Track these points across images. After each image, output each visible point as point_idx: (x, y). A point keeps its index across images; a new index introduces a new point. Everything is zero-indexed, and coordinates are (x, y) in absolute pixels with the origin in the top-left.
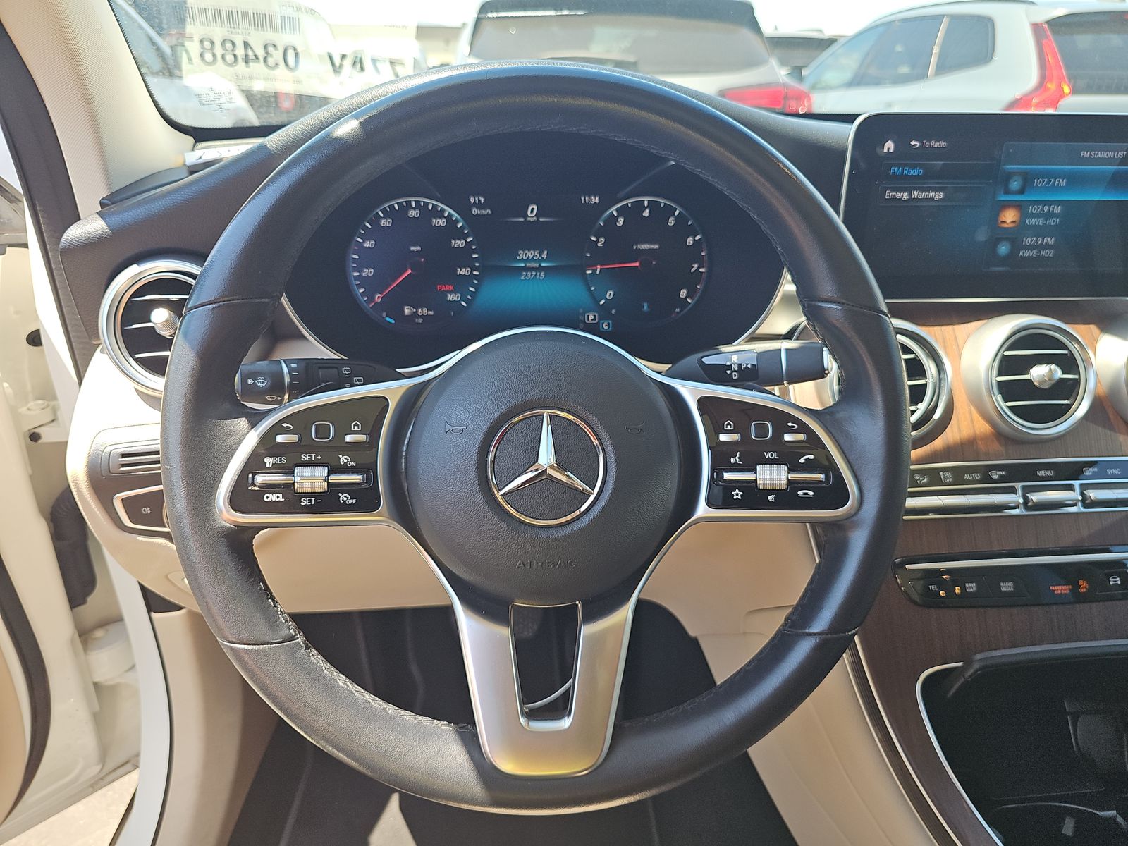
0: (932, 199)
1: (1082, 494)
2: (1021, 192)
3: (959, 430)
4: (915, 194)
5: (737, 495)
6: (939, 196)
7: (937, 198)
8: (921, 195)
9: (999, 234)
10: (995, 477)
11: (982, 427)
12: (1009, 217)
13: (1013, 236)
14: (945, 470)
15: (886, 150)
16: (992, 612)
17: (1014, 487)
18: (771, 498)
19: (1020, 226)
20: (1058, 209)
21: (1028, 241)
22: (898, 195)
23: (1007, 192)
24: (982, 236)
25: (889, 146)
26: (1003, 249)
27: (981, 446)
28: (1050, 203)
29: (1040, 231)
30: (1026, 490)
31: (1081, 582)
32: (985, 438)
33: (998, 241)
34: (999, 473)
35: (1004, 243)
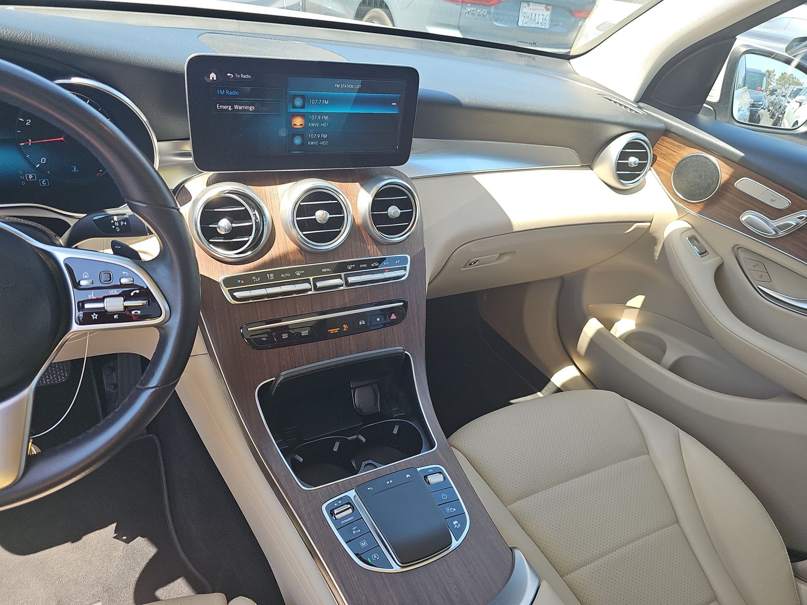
0: (248, 110)
1: (346, 279)
2: (303, 107)
3: (279, 248)
4: (236, 107)
5: (95, 316)
6: (251, 108)
7: (251, 110)
8: (240, 108)
9: (294, 133)
10: (298, 274)
11: (292, 246)
12: (298, 122)
13: (301, 133)
14: (270, 272)
15: (211, 79)
16: (297, 347)
17: (309, 279)
18: (115, 317)
19: (306, 127)
20: (326, 118)
21: (311, 136)
22: (225, 107)
23: (294, 107)
24: (283, 133)
25: (213, 76)
26: (298, 141)
27: (291, 257)
28: (322, 114)
29: (318, 130)
30: (315, 280)
31: (344, 326)
32: (293, 252)
33: (294, 135)
34: (301, 272)
35: (298, 137)
